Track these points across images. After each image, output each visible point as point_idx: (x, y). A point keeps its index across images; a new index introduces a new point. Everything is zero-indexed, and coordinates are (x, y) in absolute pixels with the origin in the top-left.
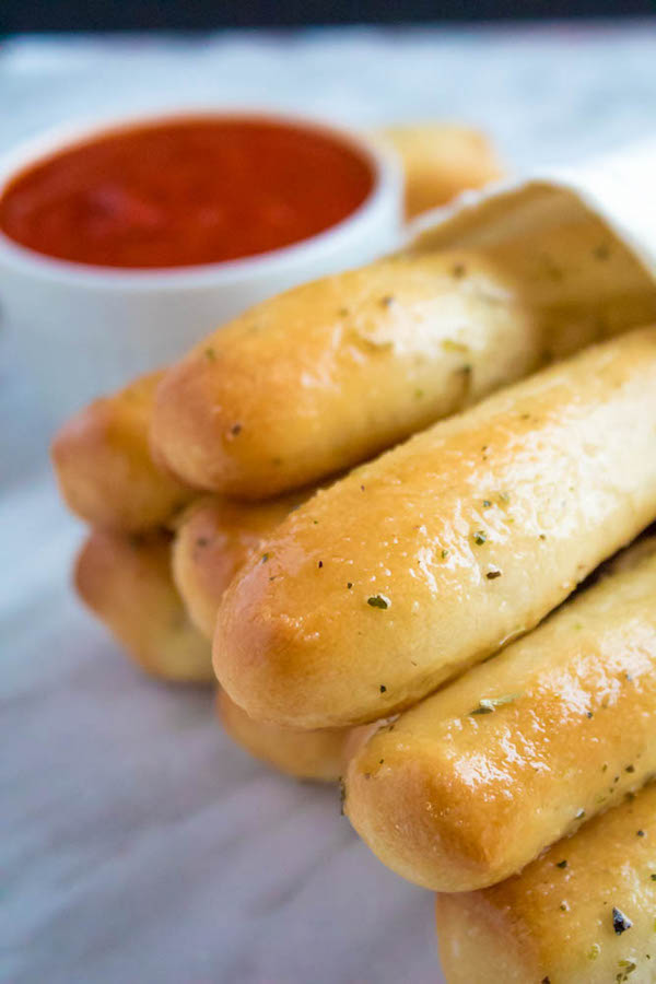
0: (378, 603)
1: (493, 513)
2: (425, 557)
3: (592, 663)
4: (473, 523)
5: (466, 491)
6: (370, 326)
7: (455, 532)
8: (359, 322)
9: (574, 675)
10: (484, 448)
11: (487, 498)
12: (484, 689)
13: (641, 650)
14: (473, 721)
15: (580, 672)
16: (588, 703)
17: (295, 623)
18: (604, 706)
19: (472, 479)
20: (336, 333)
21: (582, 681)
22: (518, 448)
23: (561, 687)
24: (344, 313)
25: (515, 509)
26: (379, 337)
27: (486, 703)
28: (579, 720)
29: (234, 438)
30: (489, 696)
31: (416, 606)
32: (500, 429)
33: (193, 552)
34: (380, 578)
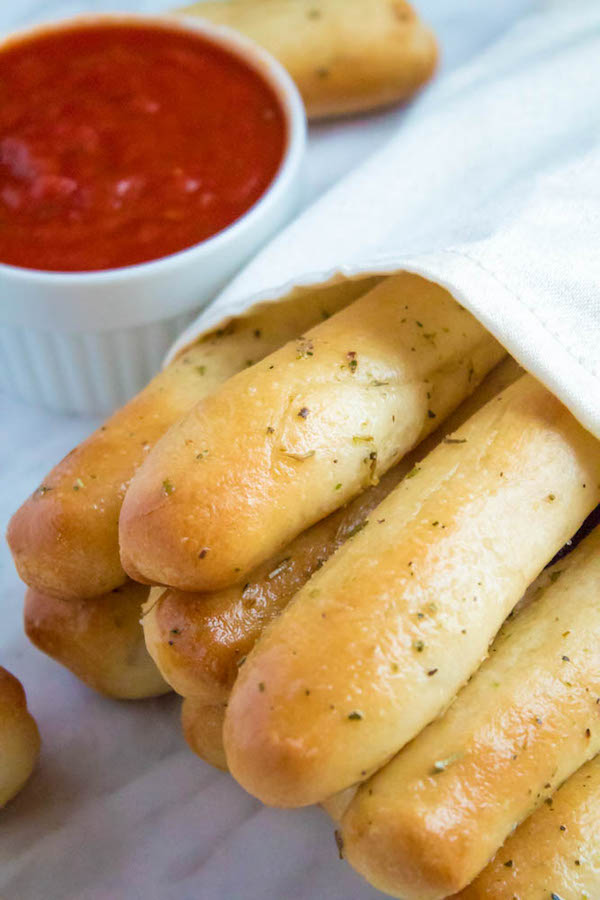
0: (355, 717)
1: (427, 624)
2: (383, 670)
3: (511, 715)
4: (414, 635)
5: (403, 606)
6: (294, 441)
7: (400, 646)
8: (284, 441)
9: (498, 725)
10: (410, 564)
11: (420, 611)
12: (435, 753)
13: (545, 695)
14: (431, 779)
15: (503, 724)
16: (512, 748)
17: (298, 744)
18: (524, 748)
19: (406, 596)
20: (268, 450)
21: (505, 733)
22: (436, 560)
23: (492, 740)
24: (270, 430)
25: (442, 616)
26: (301, 450)
27: (439, 765)
28: (508, 763)
29: (201, 561)
30: (440, 759)
31: (382, 713)
32: (417, 540)
33: (168, 638)
34: (354, 696)
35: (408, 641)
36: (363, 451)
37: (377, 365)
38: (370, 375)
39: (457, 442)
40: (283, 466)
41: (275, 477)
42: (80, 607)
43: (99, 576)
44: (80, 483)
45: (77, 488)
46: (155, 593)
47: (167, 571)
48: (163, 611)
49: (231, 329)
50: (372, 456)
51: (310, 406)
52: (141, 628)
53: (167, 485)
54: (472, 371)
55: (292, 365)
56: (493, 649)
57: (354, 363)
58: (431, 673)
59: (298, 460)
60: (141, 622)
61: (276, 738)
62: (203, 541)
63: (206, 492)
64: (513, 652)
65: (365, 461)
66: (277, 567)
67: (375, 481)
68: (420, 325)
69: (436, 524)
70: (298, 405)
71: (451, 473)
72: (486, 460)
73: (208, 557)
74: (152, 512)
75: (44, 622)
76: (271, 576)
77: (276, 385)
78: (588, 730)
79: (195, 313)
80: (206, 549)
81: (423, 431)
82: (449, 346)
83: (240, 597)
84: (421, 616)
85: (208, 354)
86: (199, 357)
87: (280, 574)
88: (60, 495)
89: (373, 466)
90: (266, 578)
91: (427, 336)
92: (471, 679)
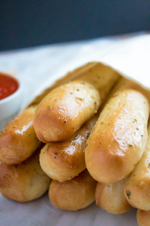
0: (131, 146)
11: (133, 121)
24: (72, 94)
29: (65, 124)
35: (135, 127)
40: (78, 100)
41: (78, 103)
45: (14, 127)
48: (50, 150)
50: (96, 103)
51: (79, 89)
57: (84, 84)
58: (142, 136)
59: (81, 99)
61: (112, 153)
66: (77, 136)
67: (96, 112)
70: (76, 89)
73: (67, 122)
74: (47, 113)
90: (75, 139)
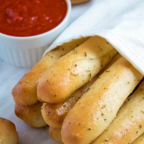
0: (90, 129)
1: (104, 109)
2: (95, 119)
3: (121, 129)
4: (101, 112)
5: (99, 106)
6: (74, 71)
8: (72, 71)
9: (119, 131)
10: (100, 97)
11: (102, 107)
12: (106, 137)
13: (128, 124)
14: (105, 142)
15: (120, 131)
16: (122, 135)
17: (78, 135)
18: (124, 135)
19: (100, 104)
20: (69, 73)
21: (121, 132)
22: (105, 96)
23: (118, 134)
24: (69, 69)
25: (107, 108)
26: (76, 73)
27: (107, 139)
28: (121, 139)
29: (55, 97)
30: (107, 138)
31: (95, 128)
32: (101, 92)
33: (47, 114)
34: (89, 125)
35: (100, 113)
36: (88, 73)
37: (90, 55)
38: (89, 57)
39: (108, 71)
40: (72, 76)
41: (70, 79)
42: (27, 108)
43: (32, 101)
44: (27, 81)
45: (27, 82)
46: (44, 104)
47: (48, 99)
48: (46, 108)
49: (57, 49)
50: (90, 74)
51: (77, 64)
52: (41, 112)
53: (48, 81)
54: (110, 57)
55: (73, 55)
56: (117, 115)
57: (86, 55)
58: (105, 120)
59: (75, 75)
60: (41, 110)
61: (73, 134)
62: (55, 93)
63: (56, 82)
64: (121, 115)
65: (89, 76)
66: (70, 98)
67: (91, 80)
68: (99, 47)
69: (105, 88)
70: (75, 64)
71: (107, 78)
72: (114, 75)
73: (57, 96)
74: (44, 87)
75: (19, 111)
76: (69, 100)
77: (70, 60)
78: (137, 132)
79: (49, 45)
80: (56, 94)
81: (100, 69)
82: (105, 51)
83: (63, 105)
84: (103, 108)
85: (53, 54)
86: (51, 54)
87: (71, 100)
88: (23, 84)
89: (90, 77)
90: (68, 101)
91: (101, 49)
92: (113, 121)
